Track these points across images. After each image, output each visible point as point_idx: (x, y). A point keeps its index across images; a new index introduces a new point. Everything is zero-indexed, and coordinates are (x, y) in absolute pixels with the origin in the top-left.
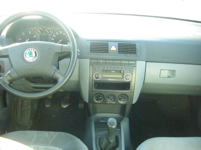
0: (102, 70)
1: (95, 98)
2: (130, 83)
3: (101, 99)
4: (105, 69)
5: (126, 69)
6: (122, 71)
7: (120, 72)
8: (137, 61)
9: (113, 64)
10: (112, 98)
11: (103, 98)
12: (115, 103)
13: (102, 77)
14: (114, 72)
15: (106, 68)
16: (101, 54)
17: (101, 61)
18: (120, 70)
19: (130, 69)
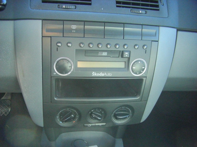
0: (77, 50)
1: (58, 117)
2: (142, 80)
3: (74, 118)
4: (85, 47)
5: (136, 47)
6: (127, 51)
7: (122, 54)
8: (161, 28)
9: (104, 33)
10: (99, 116)
11: (77, 116)
12: (104, 124)
13: (77, 69)
14: (105, 54)
15: (86, 44)
16: (72, 7)
17: (74, 27)
18: (121, 49)
19: (145, 47)
